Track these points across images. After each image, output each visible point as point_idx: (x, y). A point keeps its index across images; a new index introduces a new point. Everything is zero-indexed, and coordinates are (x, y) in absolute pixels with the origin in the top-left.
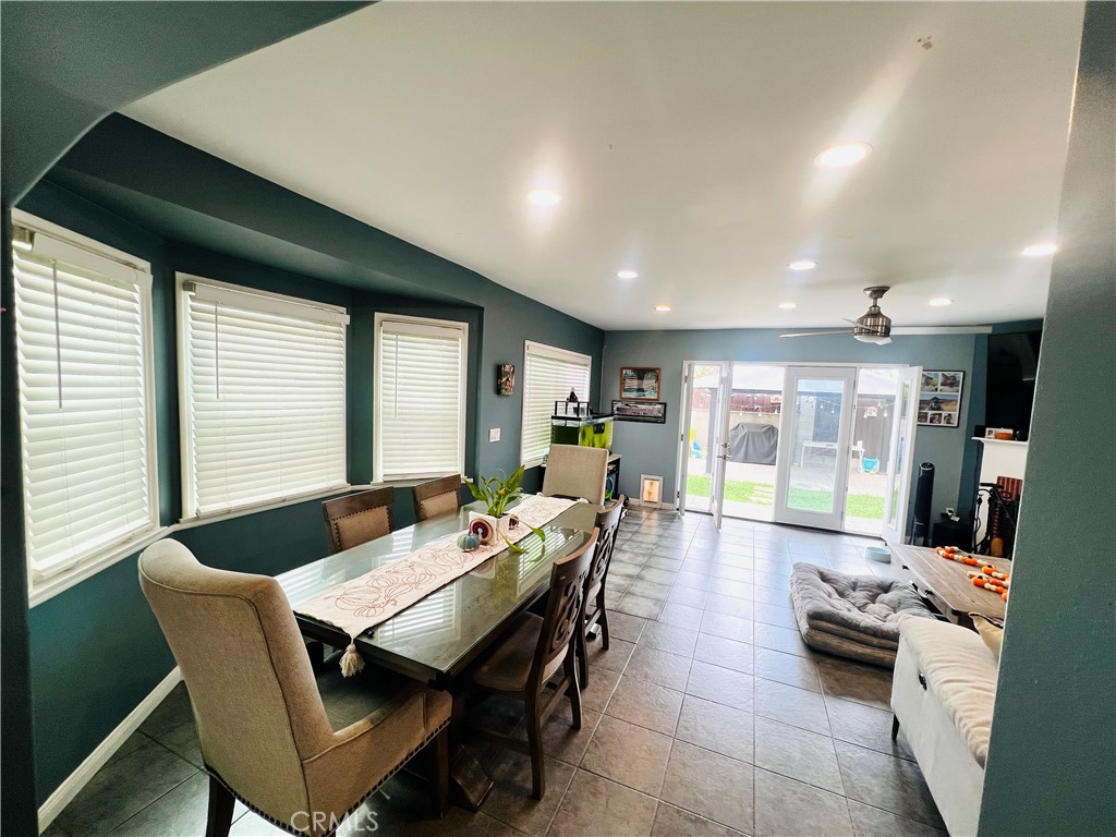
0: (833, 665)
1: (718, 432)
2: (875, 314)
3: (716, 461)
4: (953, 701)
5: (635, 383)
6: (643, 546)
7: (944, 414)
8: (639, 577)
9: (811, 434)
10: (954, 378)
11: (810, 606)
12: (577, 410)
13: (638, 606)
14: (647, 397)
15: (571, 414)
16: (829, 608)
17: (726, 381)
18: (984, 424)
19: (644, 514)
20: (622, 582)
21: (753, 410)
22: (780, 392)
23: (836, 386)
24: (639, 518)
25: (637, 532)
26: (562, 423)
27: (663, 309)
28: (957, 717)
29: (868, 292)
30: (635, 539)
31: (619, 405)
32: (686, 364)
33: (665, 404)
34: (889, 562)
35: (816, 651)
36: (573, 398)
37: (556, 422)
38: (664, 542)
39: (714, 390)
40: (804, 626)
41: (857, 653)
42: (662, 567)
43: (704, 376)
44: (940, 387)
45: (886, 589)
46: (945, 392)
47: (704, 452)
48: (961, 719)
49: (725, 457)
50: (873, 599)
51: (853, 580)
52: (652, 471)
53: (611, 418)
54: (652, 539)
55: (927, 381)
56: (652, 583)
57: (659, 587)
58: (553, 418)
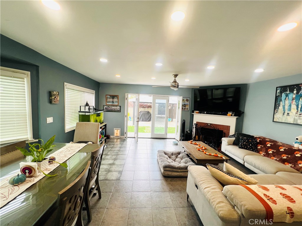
0: (170, 180)
1: (136, 114)
2: (175, 82)
3: (136, 123)
4: (209, 195)
5: (111, 100)
6: (115, 152)
7: (186, 108)
8: (113, 164)
9: (157, 113)
10: (188, 99)
11: (163, 164)
12: (89, 109)
13: (113, 176)
14: (115, 104)
15: (87, 110)
16: (168, 163)
17: (138, 99)
18: (193, 110)
19: (115, 140)
20: (107, 167)
21: (144, 107)
22: (151, 103)
23: (164, 101)
24: (114, 142)
25: (113, 147)
26: (84, 114)
27: (118, 76)
28: (211, 202)
29: (173, 76)
30: (112, 150)
31: (106, 107)
32: (126, 94)
33: (120, 106)
34: (177, 145)
35: (166, 177)
36: (87, 105)
37: (81, 114)
38: (122, 149)
39: (134, 102)
40: (162, 170)
41: (175, 175)
42: (120, 158)
43: (131, 98)
44: (185, 102)
45: (179, 153)
46: (186, 103)
47: (132, 119)
48: (212, 202)
49: (138, 121)
50: (177, 157)
51: (172, 153)
52: (117, 127)
53: (103, 111)
54: (118, 149)
55: (183, 100)
56: (118, 165)
57: (120, 166)
58: (79, 112)
